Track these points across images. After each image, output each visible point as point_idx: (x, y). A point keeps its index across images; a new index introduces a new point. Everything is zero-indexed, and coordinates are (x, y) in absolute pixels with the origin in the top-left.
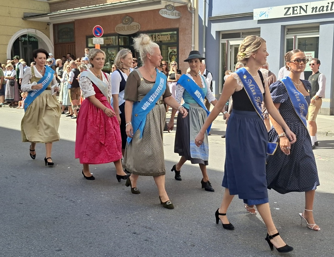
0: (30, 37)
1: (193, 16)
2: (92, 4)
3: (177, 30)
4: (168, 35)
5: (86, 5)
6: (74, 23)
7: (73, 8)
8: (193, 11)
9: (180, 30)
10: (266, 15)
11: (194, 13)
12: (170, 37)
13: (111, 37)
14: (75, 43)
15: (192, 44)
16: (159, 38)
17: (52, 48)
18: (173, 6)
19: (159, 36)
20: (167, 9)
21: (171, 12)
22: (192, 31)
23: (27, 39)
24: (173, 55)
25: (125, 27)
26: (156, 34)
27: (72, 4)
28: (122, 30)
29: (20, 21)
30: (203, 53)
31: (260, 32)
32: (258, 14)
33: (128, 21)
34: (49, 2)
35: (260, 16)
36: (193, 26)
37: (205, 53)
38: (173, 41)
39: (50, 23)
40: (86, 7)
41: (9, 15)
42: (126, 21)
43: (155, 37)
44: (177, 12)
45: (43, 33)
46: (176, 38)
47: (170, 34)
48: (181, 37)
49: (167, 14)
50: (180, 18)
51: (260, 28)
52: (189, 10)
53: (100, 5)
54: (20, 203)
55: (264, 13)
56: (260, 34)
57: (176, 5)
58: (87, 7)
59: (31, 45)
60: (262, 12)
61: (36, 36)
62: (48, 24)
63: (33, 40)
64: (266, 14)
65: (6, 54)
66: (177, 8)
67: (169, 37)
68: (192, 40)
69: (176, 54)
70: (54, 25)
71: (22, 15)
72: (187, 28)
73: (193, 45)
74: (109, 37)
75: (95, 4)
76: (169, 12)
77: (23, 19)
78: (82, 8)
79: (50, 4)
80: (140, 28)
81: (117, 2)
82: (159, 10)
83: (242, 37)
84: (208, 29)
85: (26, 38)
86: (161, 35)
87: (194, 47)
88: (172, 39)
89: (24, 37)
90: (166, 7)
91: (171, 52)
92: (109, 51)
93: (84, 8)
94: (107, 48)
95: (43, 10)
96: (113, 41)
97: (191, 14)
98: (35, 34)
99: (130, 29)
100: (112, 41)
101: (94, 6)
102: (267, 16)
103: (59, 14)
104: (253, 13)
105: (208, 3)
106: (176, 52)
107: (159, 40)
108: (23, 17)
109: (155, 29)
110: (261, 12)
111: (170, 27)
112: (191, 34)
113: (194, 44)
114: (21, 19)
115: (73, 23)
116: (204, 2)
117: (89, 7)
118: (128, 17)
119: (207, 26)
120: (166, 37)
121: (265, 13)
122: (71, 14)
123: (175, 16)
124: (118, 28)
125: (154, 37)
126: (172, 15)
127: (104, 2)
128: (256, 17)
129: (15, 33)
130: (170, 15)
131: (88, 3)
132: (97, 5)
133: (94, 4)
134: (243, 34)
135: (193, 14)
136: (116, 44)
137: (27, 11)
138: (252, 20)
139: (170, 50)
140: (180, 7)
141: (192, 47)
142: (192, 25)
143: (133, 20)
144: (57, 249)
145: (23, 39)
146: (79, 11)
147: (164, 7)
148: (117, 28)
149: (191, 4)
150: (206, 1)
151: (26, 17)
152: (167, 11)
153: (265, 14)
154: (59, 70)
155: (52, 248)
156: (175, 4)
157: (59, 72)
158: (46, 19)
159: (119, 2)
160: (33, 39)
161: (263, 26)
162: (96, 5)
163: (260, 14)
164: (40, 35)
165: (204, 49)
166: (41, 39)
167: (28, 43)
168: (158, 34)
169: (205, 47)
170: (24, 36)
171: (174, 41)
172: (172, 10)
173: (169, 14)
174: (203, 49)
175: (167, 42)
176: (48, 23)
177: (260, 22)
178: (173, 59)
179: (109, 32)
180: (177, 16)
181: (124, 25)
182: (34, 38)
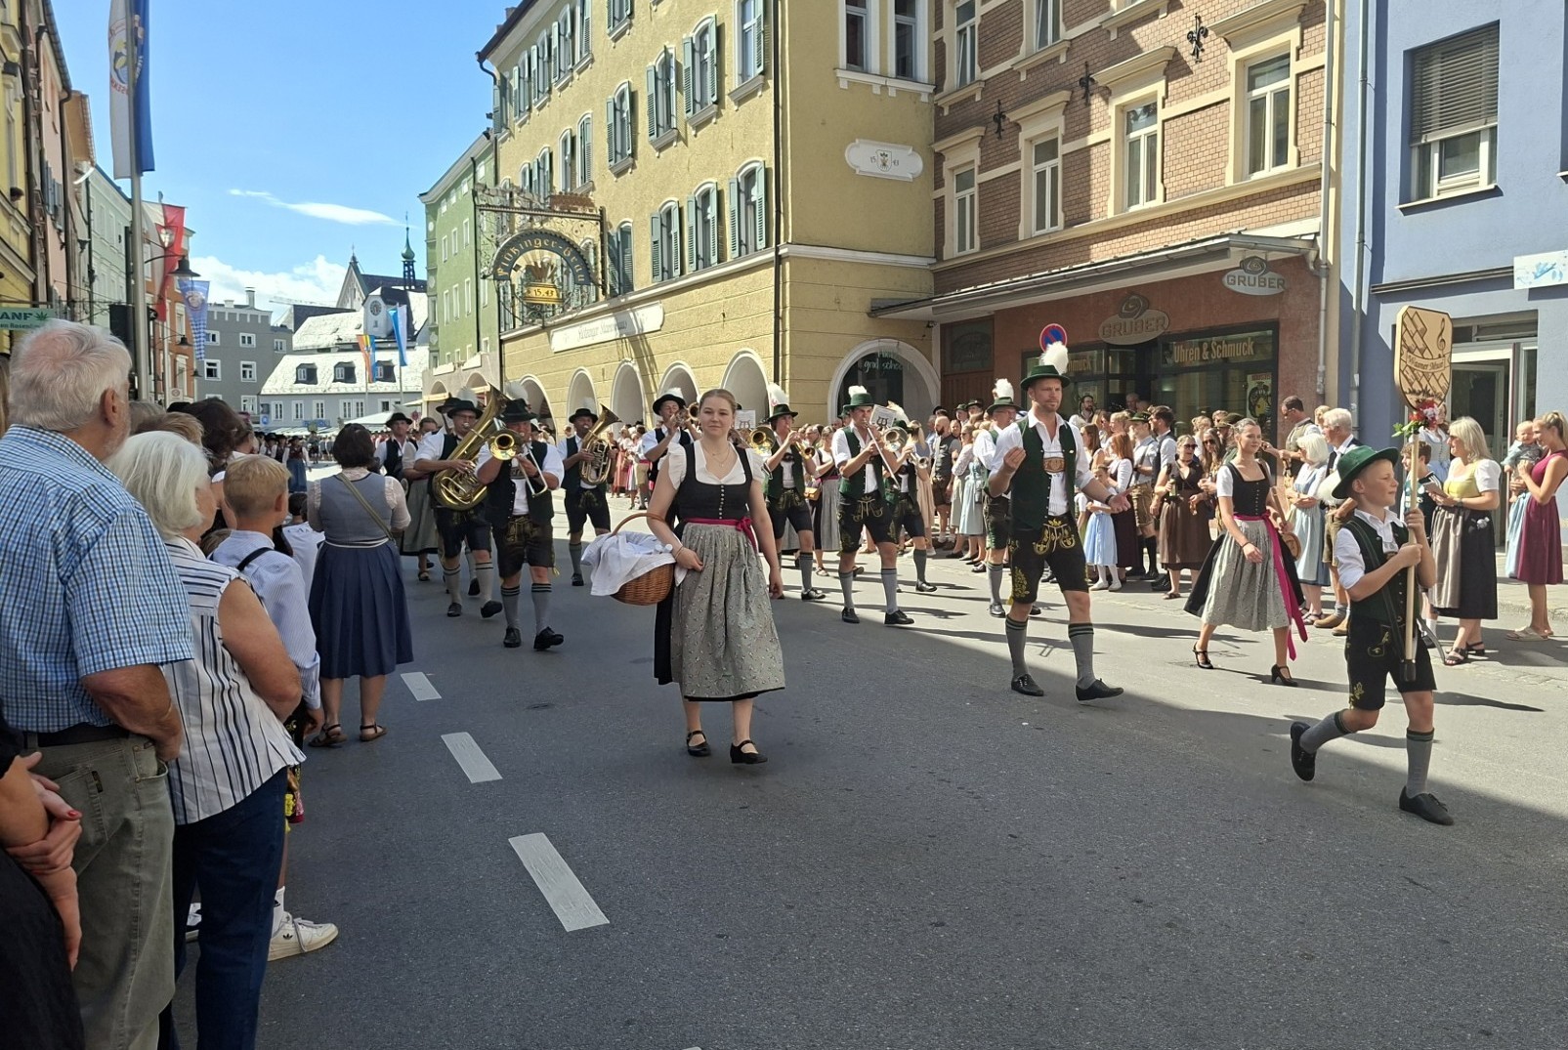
0: (884, 360)
1: (1324, 286)
2: (1040, 267)
3: (1274, 325)
4: (1245, 340)
5: (1024, 271)
6: (993, 320)
7: (993, 281)
8: (1323, 272)
9: (1282, 325)
10: (1554, 274)
11: (1327, 277)
12: (1253, 347)
13: (1089, 353)
14: (993, 371)
15: (1318, 364)
16: (1221, 351)
17: (937, 386)
18: (1265, 261)
19: (1219, 346)
20: (1246, 271)
21: (1257, 276)
22: (1318, 327)
23: (876, 365)
24: (1259, 397)
25: (1125, 323)
26: (1214, 338)
27: (989, 270)
28: (1117, 334)
29: (860, 321)
30: (1353, 389)
31: (1536, 323)
32: (1528, 272)
33: (1132, 309)
34: (933, 268)
35: (1536, 277)
36: (1322, 313)
37: (1360, 389)
38: (1260, 357)
39: (933, 322)
40: (1024, 277)
41: (836, 307)
42: (1131, 307)
43: (1209, 349)
44: (1276, 276)
45: (916, 347)
46: (1269, 348)
47: (1253, 339)
48: (1285, 344)
49: (1246, 283)
50: (1282, 293)
51: (1536, 311)
52: (1312, 267)
53: (1063, 269)
54: (847, 790)
55: (1549, 267)
56: (1537, 329)
57: (1273, 256)
58: (1027, 276)
59: (885, 380)
60: (1542, 266)
61: (898, 356)
62: (929, 325)
63: (891, 367)
64: (1557, 270)
65: (826, 404)
66: (1273, 266)
67: (1250, 347)
68: (1317, 352)
69: (1269, 393)
70: (944, 327)
71: (866, 306)
72: (1303, 319)
73: (1321, 368)
74: (1081, 353)
75: (1050, 268)
76: (1252, 276)
77: (869, 314)
78: (1015, 279)
79: (937, 274)
80: (1166, 326)
81: (1107, 259)
82: (1224, 272)
83: (1478, 340)
84: (1369, 322)
85: (875, 361)
86: (1227, 343)
87: (1324, 372)
88: (1259, 351)
89: (870, 361)
90: (1243, 265)
91: (1255, 389)
92: (1080, 389)
93: (1021, 279)
94: (1076, 383)
95: (918, 290)
96: (1092, 362)
97: (1318, 278)
98: (896, 351)
99: (1139, 329)
100: (1089, 364)
101: (1047, 272)
102: (1558, 277)
103: (957, 298)
104: (1512, 267)
105: (1370, 247)
106: (1270, 389)
107: (1219, 357)
108: (868, 310)
109: (1208, 325)
110: (1538, 266)
111: (1251, 319)
112: (1317, 335)
113: (1325, 363)
114: (865, 315)
115: (990, 319)
116: (1357, 246)
117: (1034, 275)
118: (1134, 297)
119: (1366, 313)
120: (1239, 349)
121: (1552, 268)
122: (986, 297)
123: (1270, 287)
124: (1107, 329)
125: (1205, 349)
126: (1260, 286)
127: (1072, 261)
128: (1523, 281)
129: (849, 350)
130: (1255, 284)
131: (1030, 265)
132: (1054, 271)
133: (1045, 266)
134: (1481, 330)
135: (1324, 280)
136: (1101, 369)
137: (879, 294)
138: (1511, 290)
139: (1252, 384)
140: (1285, 261)
141: (1317, 371)
142: (1319, 310)
143: (1148, 305)
144: (934, 920)
145: (868, 364)
146: (1007, 289)
147: (1238, 265)
148: (1104, 328)
149: (1318, 251)
150: (1363, 241)
151: (876, 310)
152: (1247, 275)
153: (1552, 271)
154: (941, 445)
155: (920, 916)
156: (1270, 254)
157: (942, 451)
158: (926, 311)
159: (1112, 258)
160: (889, 366)
161: (1543, 306)
162: (1050, 271)
163: (1536, 271)
164: (909, 353)
165: (1356, 377)
166: (911, 365)
167: (877, 375)
168: (1219, 338)
169: (1360, 373)
170: (870, 357)
171: (1264, 358)
172: (1260, 271)
173: (1252, 282)
174: (1350, 378)
175: (1242, 360)
176: (929, 322)
177: (1536, 293)
178: (1259, 407)
179: (1082, 341)
180: (1273, 287)
181: (1122, 320)
182: (894, 362)
